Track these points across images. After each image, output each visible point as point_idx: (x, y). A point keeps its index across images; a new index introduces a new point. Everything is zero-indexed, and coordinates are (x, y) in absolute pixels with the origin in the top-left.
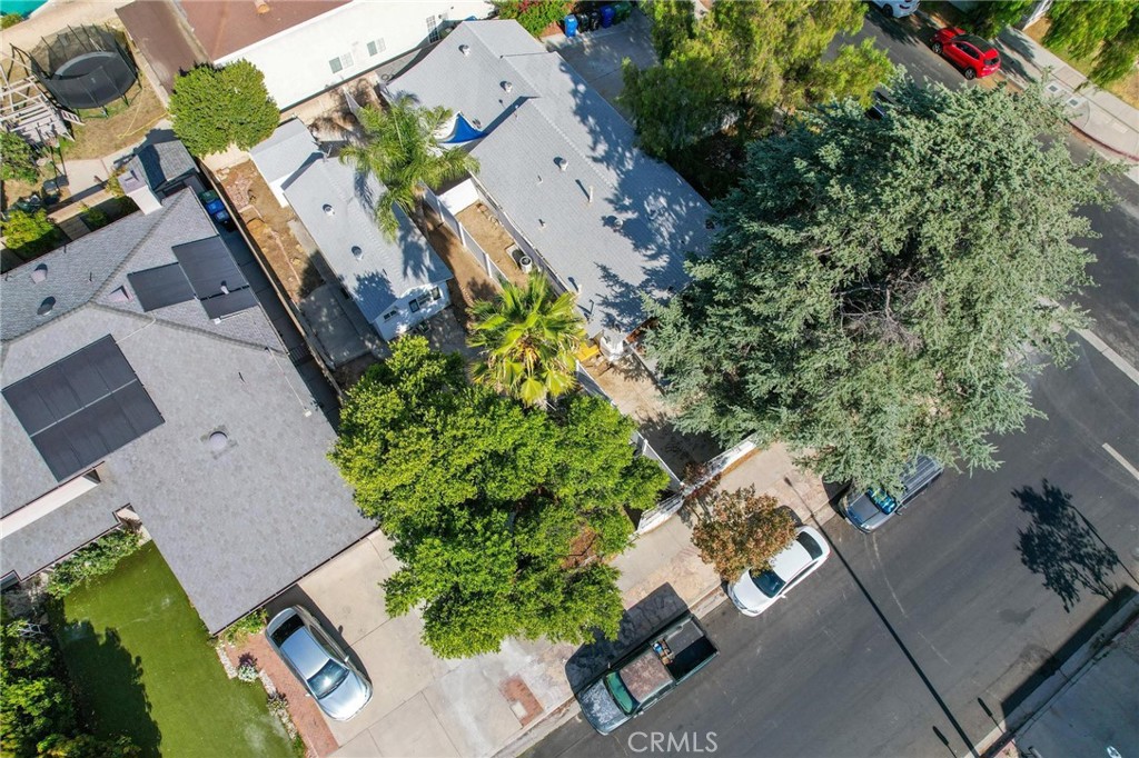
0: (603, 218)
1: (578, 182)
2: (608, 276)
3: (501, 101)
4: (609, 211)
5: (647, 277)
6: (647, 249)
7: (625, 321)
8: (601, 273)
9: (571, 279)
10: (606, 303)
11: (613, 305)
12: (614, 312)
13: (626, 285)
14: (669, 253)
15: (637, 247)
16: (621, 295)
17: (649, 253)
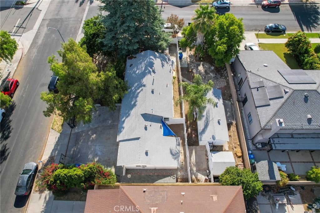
0: (155, 74)
1: (153, 85)
2: (163, 66)
3: (151, 126)
4: (152, 73)
5: (157, 58)
6: (152, 61)
7: (167, 57)
8: (164, 67)
9: (170, 72)
10: (167, 63)
11: (166, 61)
12: (167, 60)
13: (161, 61)
14: (149, 57)
15: (154, 64)
16: (163, 61)
17: (153, 61)
